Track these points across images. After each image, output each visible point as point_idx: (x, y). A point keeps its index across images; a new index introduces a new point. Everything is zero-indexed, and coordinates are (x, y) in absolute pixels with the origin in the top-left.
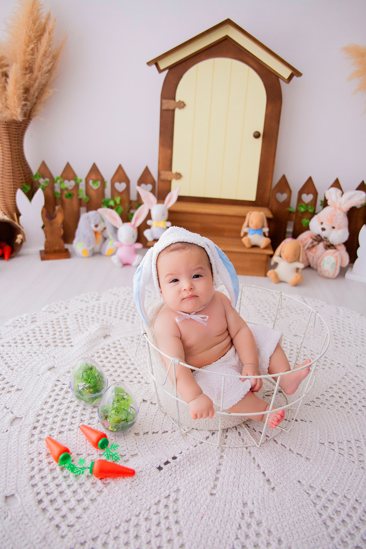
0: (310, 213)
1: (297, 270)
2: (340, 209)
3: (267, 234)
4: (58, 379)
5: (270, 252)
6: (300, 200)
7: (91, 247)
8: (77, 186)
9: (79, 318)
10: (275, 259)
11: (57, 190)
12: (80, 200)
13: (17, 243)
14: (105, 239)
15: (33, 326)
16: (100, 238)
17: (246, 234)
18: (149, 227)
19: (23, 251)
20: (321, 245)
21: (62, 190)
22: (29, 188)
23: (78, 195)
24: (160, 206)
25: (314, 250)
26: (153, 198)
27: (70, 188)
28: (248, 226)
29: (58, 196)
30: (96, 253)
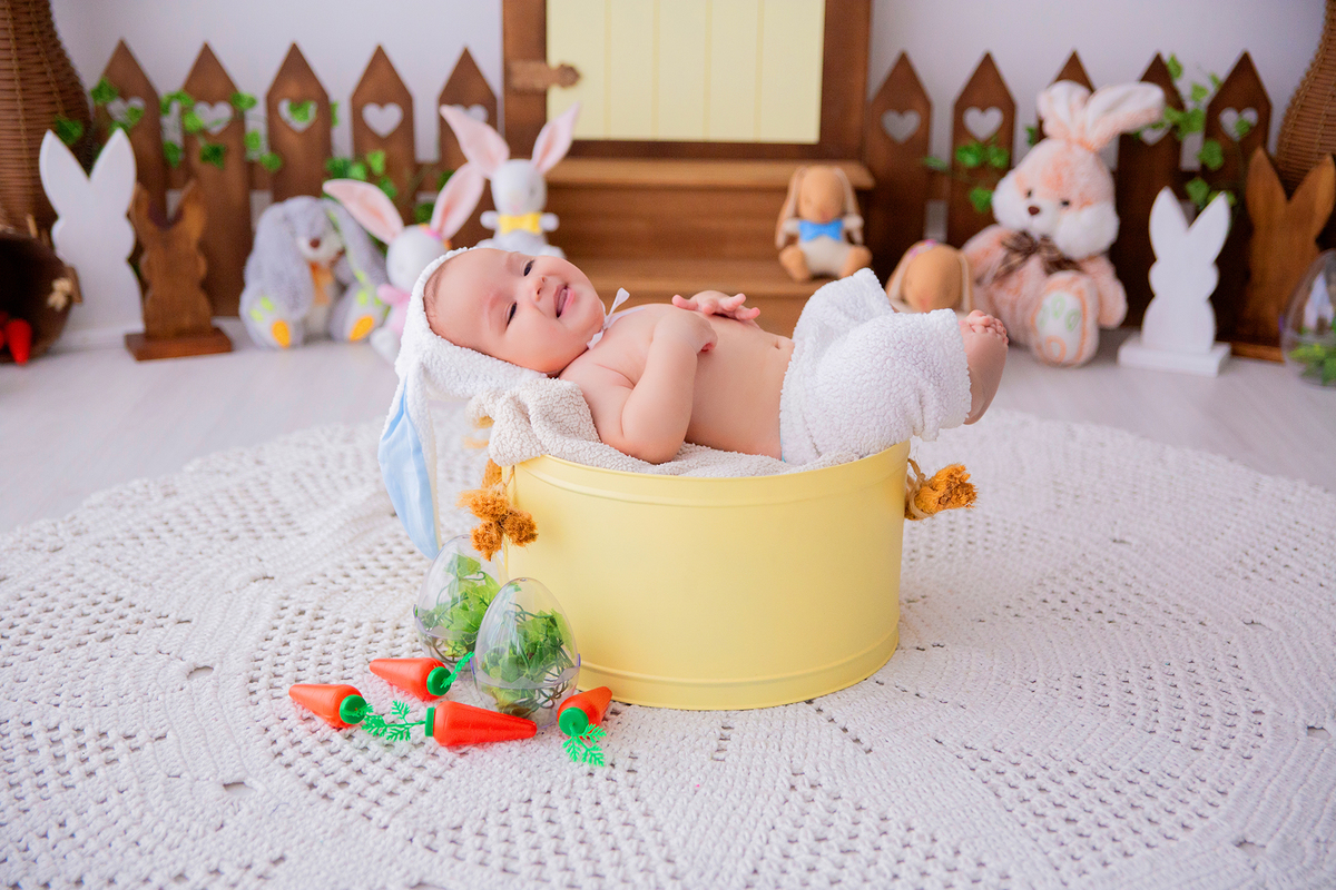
0: (997, 169)
2: (1082, 143)
3: (858, 237)
4: (285, 595)
6: (960, 130)
7: (298, 315)
8: (238, 121)
9: (305, 480)
11: (172, 134)
12: (251, 167)
13: (52, 309)
14: (342, 288)
15: (172, 503)
16: (327, 283)
17: (792, 240)
19: (72, 336)
20: (1034, 265)
21: (188, 137)
22: (77, 131)
23: (243, 149)
24: (520, 165)
25: (1013, 281)
26: (495, 143)
27: (215, 129)
28: (797, 215)
29: (175, 158)
30: (316, 337)
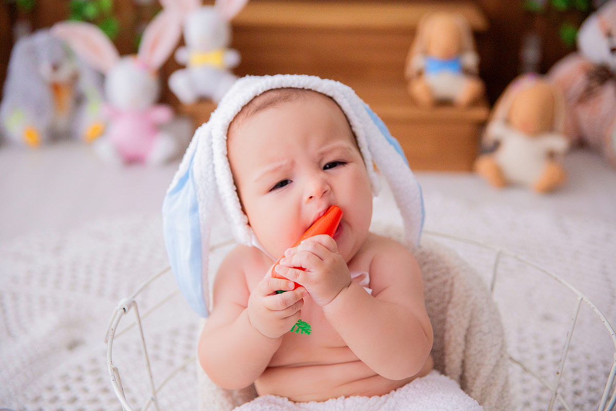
1: (551, 155)
3: (473, 71)
5: (480, 113)
7: (46, 122)
10: (495, 130)
12: (13, 7)
14: (79, 100)
16: (67, 98)
17: (420, 74)
18: (182, 67)
24: (208, 13)
25: (593, 102)
28: (426, 53)
